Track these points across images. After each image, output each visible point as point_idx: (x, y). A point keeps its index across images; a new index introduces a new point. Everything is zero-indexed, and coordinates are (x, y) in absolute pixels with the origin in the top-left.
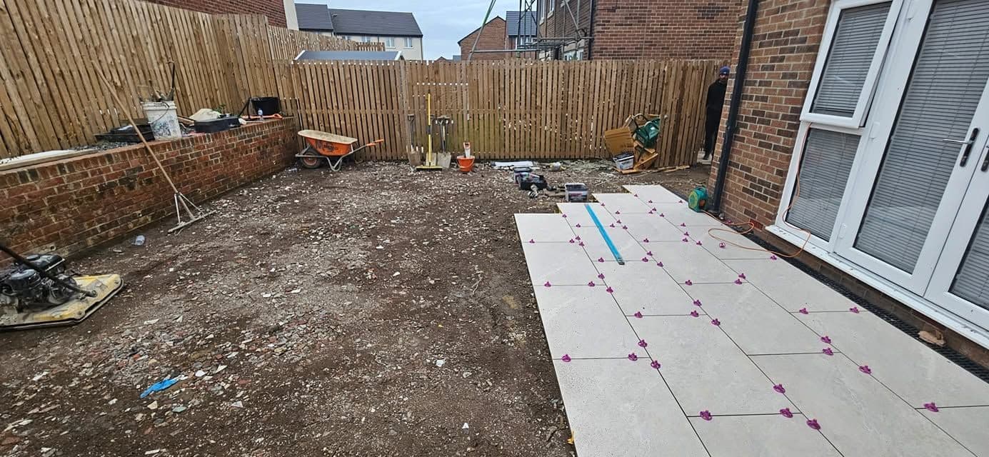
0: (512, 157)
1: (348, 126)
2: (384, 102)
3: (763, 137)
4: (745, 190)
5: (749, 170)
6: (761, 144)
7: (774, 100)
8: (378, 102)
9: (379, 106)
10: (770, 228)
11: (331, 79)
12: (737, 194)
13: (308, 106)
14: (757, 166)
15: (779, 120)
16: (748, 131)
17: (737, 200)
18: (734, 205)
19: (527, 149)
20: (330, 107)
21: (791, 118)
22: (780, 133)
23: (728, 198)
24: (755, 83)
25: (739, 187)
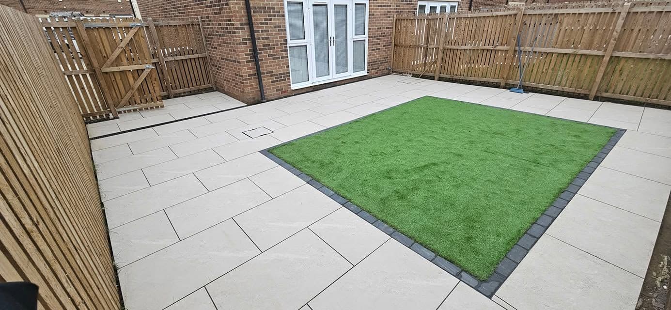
3: (275, 55)
4: (272, 82)
5: (272, 72)
6: (273, 59)
12: (269, 86)
14: (276, 69)
15: (279, 46)
16: (263, 55)
17: (270, 89)
22: (282, 51)
24: (258, 31)
25: (269, 82)
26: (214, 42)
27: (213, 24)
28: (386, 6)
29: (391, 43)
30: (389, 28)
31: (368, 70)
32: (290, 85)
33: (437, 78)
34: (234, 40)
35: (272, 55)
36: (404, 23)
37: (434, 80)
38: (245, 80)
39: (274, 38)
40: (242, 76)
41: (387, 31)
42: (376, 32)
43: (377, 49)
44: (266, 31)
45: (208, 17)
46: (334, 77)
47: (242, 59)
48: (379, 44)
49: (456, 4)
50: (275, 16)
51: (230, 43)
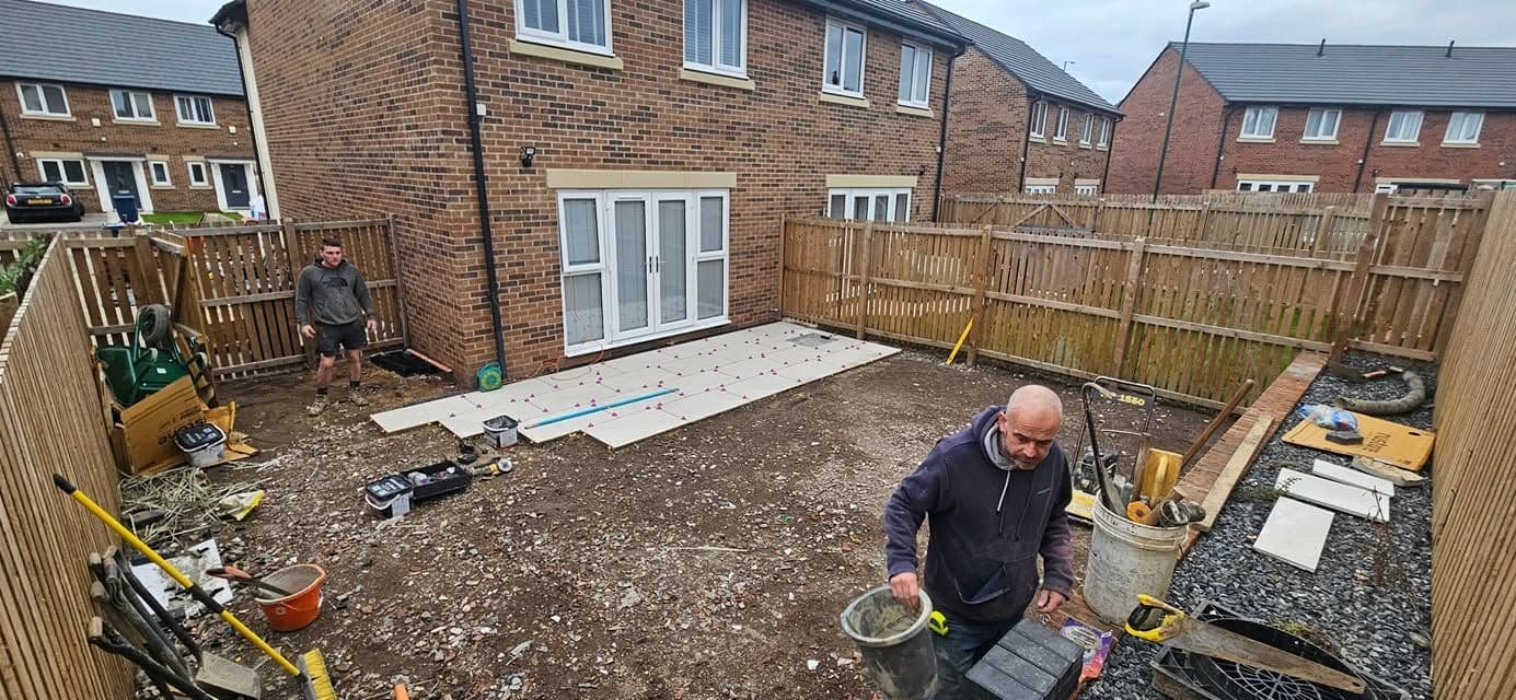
3: (533, 294)
4: (525, 343)
5: (527, 325)
6: (530, 300)
10: (568, 355)
14: (534, 318)
15: (544, 277)
16: (509, 295)
17: (519, 357)
22: (548, 286)
24: (501, 252)
25: (519, 345)
26: (415, 263)
27: (416, 233)
28: (763, 200)
29: (777, 263)
30: (771, 237)
31: (730, 314)
32: (563, 348)
33: (859, 334)
34: (453, 269)
35: (527, 294)
36: (800, 231)
37: (855, 338)
38: (468, 341)
39: (533, 263)
40: (463, 335)
41: (766, 244)
42: (744, 244)
43: (748, 276)
44: (517, 251)
45: (407, 219)
46: (657, 329)
47: (464, 303)
48: (752, 266)
49: (909, 192)
50: (538, 225)
51: (444, 272)
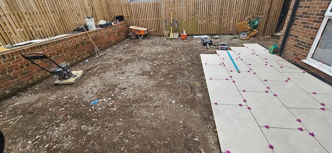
0: (200, 34)
1: (145, 24)
2: (156, 16)
3: (306, 23)
4: (294, 45)
5: (297, 37)
6: (304, 27)
7: (314, 7)
8: (154, 15)
9: (154, 17)
10: (304, 61)
11: (139, 8)
12: (291, 47)
13: (132, 18)
14: (301, 36)
15: (315, 16)
16: (299, 21)
17: (290, 50)
18: (289, 51)
19: (206, 31)
20: (139, 18)
21: (320, 15)
22: (314, 21)
23: (286, 49)
25: (292, 44)
